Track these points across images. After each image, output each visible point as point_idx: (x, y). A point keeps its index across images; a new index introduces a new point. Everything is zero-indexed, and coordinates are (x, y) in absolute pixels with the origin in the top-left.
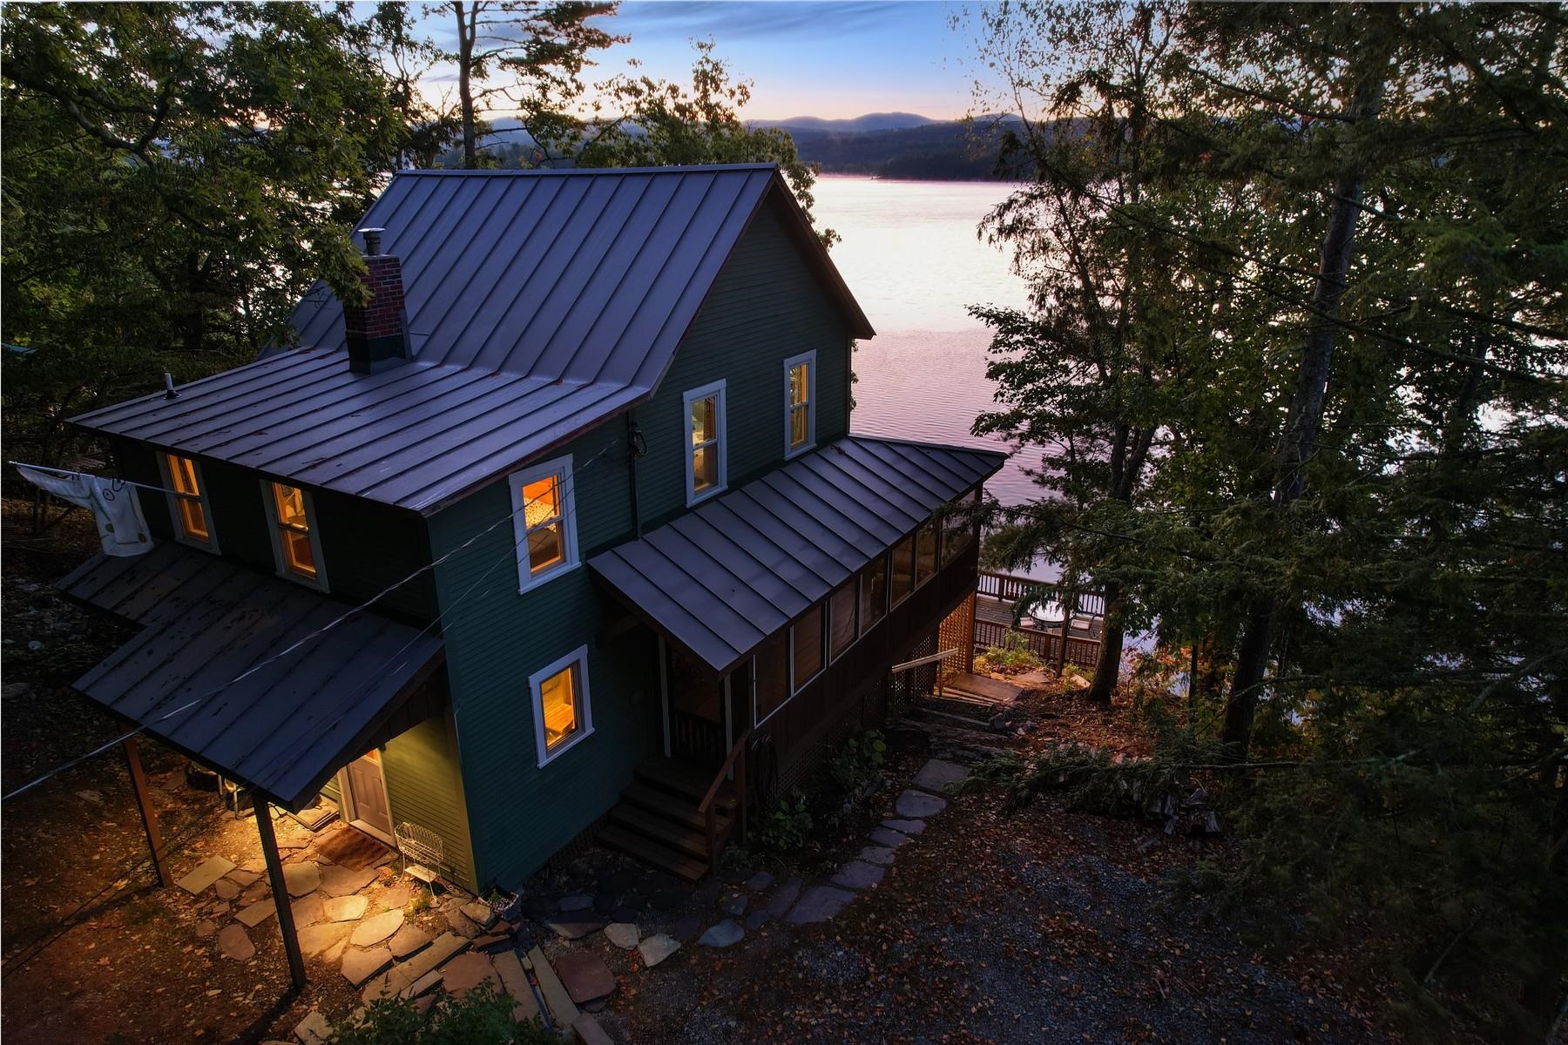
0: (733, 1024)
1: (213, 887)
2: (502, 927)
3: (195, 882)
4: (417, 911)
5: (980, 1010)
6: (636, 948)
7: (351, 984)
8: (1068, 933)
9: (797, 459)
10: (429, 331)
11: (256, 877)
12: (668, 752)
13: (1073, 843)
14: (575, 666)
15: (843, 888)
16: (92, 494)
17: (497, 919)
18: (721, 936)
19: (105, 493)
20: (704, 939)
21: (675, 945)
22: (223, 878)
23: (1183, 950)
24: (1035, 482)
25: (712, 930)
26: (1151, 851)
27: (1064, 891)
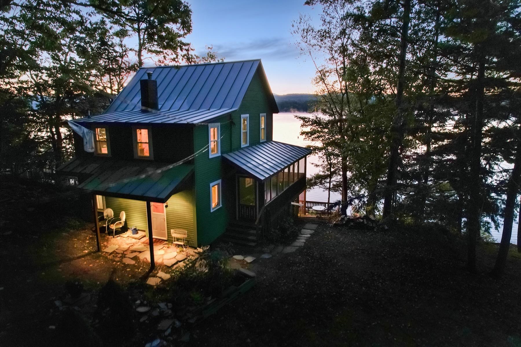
0: (277, 271)
1: (114, 251)
2: (206, 254)
3: (109, 250)
4: (180, 251)
5: (341, 264)
6: (243, 259)
7: (168, 267)
8: (357, 249)
9: (263, 143)
10: (163, 103)
11: (127, 249)
12: (237, 218)
13: (351, 235)
14: (218, 184)
15: (294, 246)
16: (84, 132)
17: (204, 252)
18: (266, 256)
19: (87, 132)
20: (261, 257)
21: (254, 258)
22: (116, 249)
23: (387, 250)
24: (315, 166)
25: (263, 255)
26: (372, 235)
27: (353, 243)
